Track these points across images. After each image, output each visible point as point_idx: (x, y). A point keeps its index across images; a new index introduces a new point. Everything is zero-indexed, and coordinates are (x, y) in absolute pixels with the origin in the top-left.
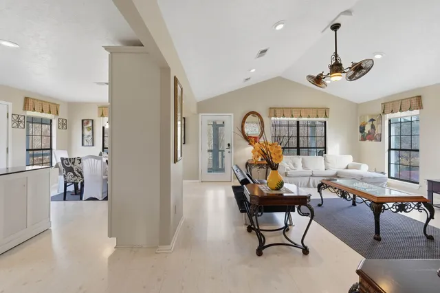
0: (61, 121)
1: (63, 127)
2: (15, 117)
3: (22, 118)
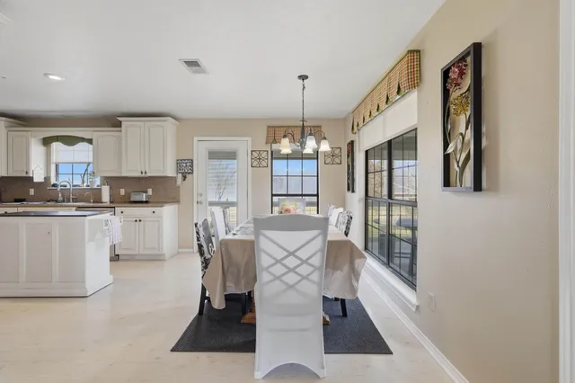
2: (255, 154)
3: (264, 155)
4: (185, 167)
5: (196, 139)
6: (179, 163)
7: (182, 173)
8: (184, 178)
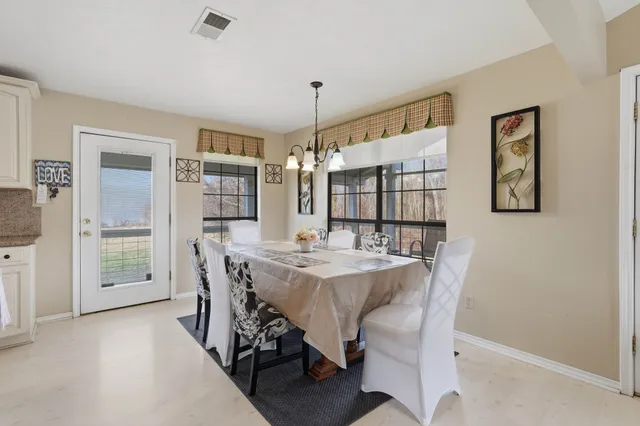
0: (269, 168)
1: (274, 179)
2: (182, 164)
3: (194, 165)
4: (56, 177)
5: (77, 129)
6: (38, 166)
7: (49, 185)
8: (54, 193)
